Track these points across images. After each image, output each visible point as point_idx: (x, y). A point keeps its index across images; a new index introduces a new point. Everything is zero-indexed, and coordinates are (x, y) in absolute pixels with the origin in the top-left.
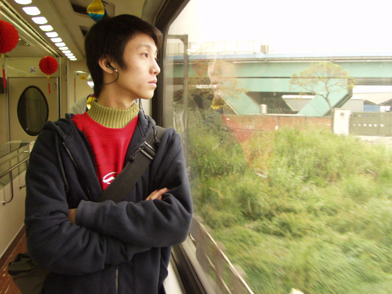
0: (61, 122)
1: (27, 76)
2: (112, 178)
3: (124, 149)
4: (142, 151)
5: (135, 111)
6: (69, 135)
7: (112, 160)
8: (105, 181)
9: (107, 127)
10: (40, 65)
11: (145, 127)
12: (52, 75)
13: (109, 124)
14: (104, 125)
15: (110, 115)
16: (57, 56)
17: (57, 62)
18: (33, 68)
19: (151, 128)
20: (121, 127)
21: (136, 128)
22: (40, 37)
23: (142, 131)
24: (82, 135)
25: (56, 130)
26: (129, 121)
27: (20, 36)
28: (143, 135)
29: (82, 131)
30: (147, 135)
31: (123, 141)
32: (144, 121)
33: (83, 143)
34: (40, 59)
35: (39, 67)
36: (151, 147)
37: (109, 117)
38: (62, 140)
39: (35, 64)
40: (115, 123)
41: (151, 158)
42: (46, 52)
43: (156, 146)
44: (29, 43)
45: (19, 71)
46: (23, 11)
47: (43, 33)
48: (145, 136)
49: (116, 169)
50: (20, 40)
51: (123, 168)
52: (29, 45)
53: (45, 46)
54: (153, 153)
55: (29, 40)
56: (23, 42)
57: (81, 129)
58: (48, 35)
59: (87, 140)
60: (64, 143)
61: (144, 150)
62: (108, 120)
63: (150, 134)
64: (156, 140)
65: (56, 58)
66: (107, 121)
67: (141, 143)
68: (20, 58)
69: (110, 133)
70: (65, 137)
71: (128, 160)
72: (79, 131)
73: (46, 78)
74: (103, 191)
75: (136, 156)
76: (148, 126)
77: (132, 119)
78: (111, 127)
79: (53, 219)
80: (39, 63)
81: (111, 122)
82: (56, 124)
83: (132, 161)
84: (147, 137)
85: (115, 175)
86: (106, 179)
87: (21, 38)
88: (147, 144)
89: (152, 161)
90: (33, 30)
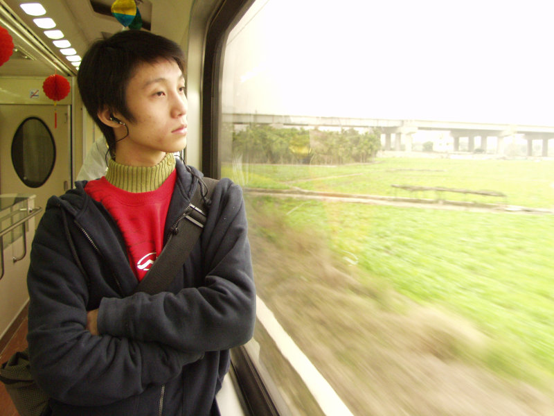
0: (70, 195)
1: (27, 103)
2: (150, 262)
3: (161, 220)
4: (188, 217)
5: (169, 163)
6: (81, 209)
7: (147, 236)
8: (140, 267)
9: (135, 192)
10: (44, 87)
11: (188, 184)
12: (62, 102)
13: (137, 189)
14: (129, 191)
15: (135, 176)
16: (69, 75)
17: (68, 83)
18: (35, 92)
19: (196, 184)
20: (153, 189)
21: (174, 188)
22: (45, 48)
23: (183, 191)
24: (100, 207)
25: (63, 207)
26: (164, 179)
27: (15, 45)
28: (186, 196)
29: (98, 202)
30: (192, 195)
31: (158, 207)
32: (186, 175)
33: (103, 218)
34: (44, 79)
35: (43, 89)
36: (200, 211)
37: (135, 179)
38: (73, 217)
39: (37, 86)
40: (144, 185)
41: (201, 226)
42: (54, 69)
43: (206, 208)
44: (28, 55)
45: (15, 95)
46: (21, 9)
47: (49, 42)
48: (189, 197)
49: (153, 249)
50: (16, 50)
51: (163, 245)
52: (28, 59)
53: (52, 60)
54: (204, 218)
55: (29, 51)
56: (21, 55)
57: (98, 200)
58: (57, 44)
59: (109, 213)
60: (75, 222)
61: (190, 215)
62: (135, 183)
63: (197, 192)
64: (205, 201)
65: (67, 78)
66: (132, 185)
67: (186, 207)
68: (16, 77)
69: (139, 200)
70: (75, 213)
71: (168, 232)
72: (95, 202)
73: (53, 105)
74: (139, 282)
75: (180, 225)
76: (193, 182)
77: (167, 176)
78: (139, 192)
79: (66, 331)
80: (42, 85)
81: (139, 185)
82: (63, 198)
83: (174, 233)
84: (191, 197)
85: (153, 258)
86: (142, 264)
87: (18, 48)
88: (194, 207)
89: (203, 230)
90: (35, 37)
